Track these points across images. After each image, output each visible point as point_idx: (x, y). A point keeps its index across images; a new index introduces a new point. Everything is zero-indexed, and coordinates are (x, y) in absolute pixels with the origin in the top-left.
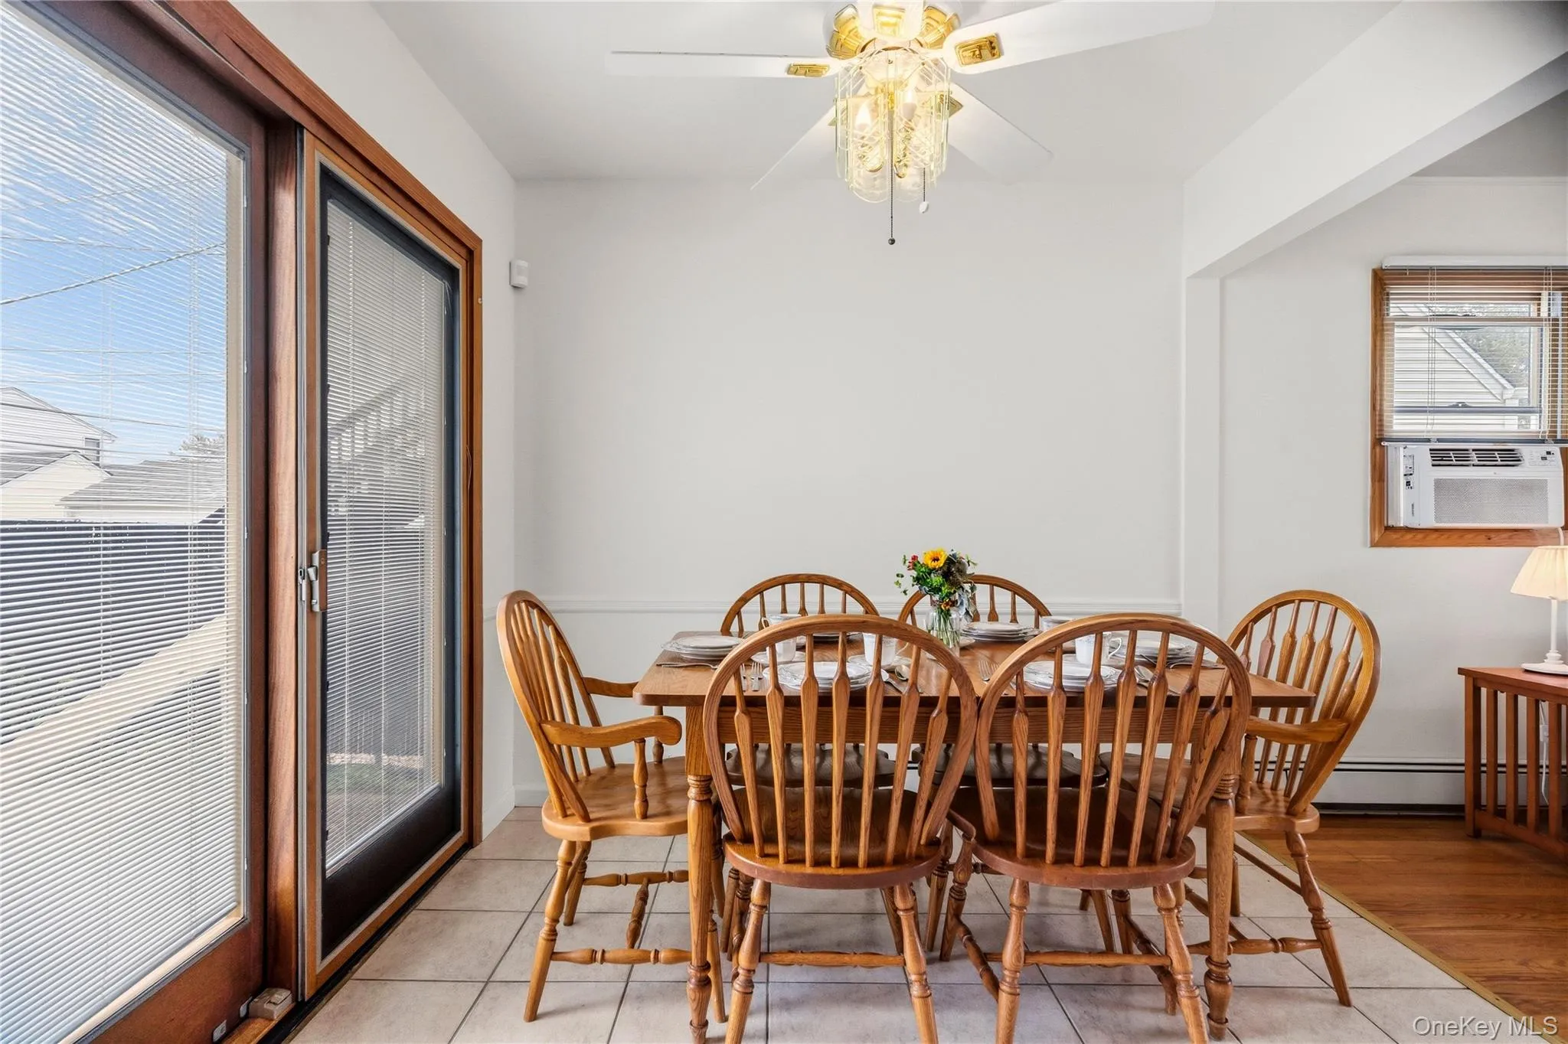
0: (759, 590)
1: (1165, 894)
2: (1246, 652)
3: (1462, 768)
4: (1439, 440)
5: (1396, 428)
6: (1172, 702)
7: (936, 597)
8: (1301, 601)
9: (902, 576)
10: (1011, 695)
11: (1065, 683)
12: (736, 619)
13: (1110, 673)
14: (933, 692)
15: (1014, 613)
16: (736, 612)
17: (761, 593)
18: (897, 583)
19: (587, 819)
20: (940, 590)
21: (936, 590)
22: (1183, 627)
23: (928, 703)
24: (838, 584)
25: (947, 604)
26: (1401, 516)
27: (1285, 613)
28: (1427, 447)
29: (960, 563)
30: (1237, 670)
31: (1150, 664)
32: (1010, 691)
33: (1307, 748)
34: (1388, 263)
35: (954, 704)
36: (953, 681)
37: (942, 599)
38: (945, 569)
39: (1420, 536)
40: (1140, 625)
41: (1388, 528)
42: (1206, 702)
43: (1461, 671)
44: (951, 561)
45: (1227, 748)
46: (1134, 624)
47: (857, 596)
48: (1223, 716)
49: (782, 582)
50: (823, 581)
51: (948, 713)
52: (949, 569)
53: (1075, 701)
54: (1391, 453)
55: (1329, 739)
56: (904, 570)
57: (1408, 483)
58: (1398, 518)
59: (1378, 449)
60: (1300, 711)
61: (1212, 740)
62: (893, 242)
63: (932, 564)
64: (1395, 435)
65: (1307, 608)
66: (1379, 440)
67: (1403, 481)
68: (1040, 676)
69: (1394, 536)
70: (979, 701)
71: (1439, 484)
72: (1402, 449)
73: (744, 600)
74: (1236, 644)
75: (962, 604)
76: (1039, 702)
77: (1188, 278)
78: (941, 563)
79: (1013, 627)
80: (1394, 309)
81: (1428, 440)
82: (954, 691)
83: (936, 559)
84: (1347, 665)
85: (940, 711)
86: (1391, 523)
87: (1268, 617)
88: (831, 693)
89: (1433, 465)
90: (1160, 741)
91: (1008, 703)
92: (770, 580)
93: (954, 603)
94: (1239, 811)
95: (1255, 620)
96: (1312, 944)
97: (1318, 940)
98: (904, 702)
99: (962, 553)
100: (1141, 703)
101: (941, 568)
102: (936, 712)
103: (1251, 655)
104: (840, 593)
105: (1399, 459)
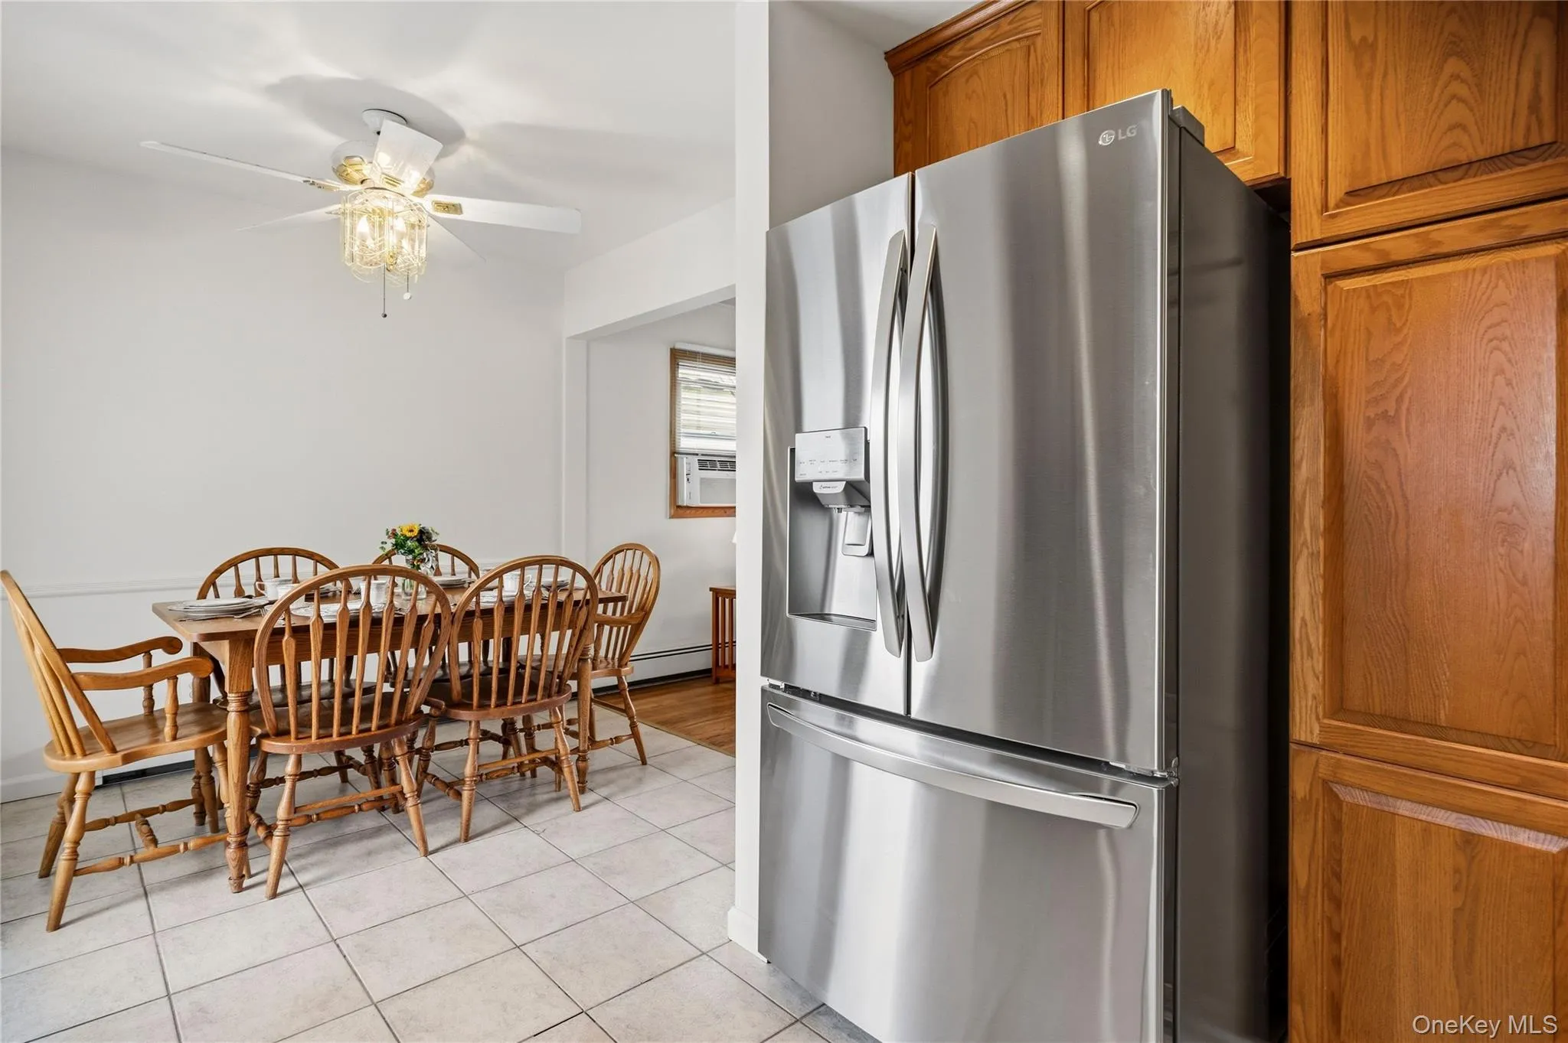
0: (234, 563)
1: (555, 712)
2: (600, 582)
3: (711, 647)
4: (703, 455)
5: (682, 446)
6: (560, 605)
7: (410, 557)
8: (627, 550)
9: (386, 543)
10: (471, 609)
11: (504, 599)
12: (212, 588)
13: (528, 593)
14: (423, 613)
15: (453, 570)
16: (211, 583)
17: (236, 565)
18: (382, 548)
19: (114, 751)
20: (414, 552)
21: (411, 551)
22: (566, 562)
23: (422, 619)
24: (310, 555)
25: (418, 561)
26: (685, 500)
27: (619, 557)
28: (696, 458)
29: (428, 533)
30: (592, 586)
31: (548, 588)
32: (472, 606)
33: (630, 626)
34: (679, 346)
35: (438, 617)
36: (438, 604)
37: (414, 558)
38: (418, 537)
39: (693, 511)
40: (544, 562)
41: (679, 507)
42: (577, 603)
43: (711, 589)
44: (422, 532)
45: (587, 627)
46: (541, 562)
47: (327, 564)
48: (585, 609)
49: (257, 555)
50: (295, 553)
51: (435, 623)
52: (421, 537)
53: (509, 609)
54: (679, 460)
55: (637, 622)
56: (385, 538)
57: (688, 480)
58: (683, 501)
59: (673, 458)
60: (620, 604)
61: (580, 623)
62: (385, 316)
63: (409, 534)
64: (681, 450)
65: (630, 553)
66: (674, 453)
67: (685, 480)
68: (488, 599)
69: (680, 511)
70: (453, 615)
71: (703, 481)
72: (685, 459)
73: (219, 572)
74: (595, 576)
75: (429, 560)
76: (488, 613)
77: (568, 338)
78: (416, 533)
79: (454, 578)
80: (682, 372)
81: (697, 455)
82: (438, 610)
83: (411, 531)
84: (646, 583)
85: (430, 622)
86: (680, 504)
87: (611, 561)
88: (358, 616)
89: (700, 469)
90: (553, 631)
91: (470, 614)
92: (245, 554)
93: (423, 560)
94: (594, 668)
95: (604, 564)
96: (630, 737)
97: (633, 734)
98: (407, 620)
99: (428, 525)
100: (544, 607)
101: (415, 537)
102: (427, 622)
103: (602, 584)
104: (312, 562)
105: (685, 464)
